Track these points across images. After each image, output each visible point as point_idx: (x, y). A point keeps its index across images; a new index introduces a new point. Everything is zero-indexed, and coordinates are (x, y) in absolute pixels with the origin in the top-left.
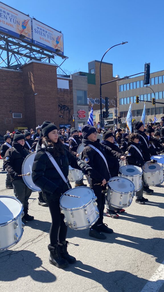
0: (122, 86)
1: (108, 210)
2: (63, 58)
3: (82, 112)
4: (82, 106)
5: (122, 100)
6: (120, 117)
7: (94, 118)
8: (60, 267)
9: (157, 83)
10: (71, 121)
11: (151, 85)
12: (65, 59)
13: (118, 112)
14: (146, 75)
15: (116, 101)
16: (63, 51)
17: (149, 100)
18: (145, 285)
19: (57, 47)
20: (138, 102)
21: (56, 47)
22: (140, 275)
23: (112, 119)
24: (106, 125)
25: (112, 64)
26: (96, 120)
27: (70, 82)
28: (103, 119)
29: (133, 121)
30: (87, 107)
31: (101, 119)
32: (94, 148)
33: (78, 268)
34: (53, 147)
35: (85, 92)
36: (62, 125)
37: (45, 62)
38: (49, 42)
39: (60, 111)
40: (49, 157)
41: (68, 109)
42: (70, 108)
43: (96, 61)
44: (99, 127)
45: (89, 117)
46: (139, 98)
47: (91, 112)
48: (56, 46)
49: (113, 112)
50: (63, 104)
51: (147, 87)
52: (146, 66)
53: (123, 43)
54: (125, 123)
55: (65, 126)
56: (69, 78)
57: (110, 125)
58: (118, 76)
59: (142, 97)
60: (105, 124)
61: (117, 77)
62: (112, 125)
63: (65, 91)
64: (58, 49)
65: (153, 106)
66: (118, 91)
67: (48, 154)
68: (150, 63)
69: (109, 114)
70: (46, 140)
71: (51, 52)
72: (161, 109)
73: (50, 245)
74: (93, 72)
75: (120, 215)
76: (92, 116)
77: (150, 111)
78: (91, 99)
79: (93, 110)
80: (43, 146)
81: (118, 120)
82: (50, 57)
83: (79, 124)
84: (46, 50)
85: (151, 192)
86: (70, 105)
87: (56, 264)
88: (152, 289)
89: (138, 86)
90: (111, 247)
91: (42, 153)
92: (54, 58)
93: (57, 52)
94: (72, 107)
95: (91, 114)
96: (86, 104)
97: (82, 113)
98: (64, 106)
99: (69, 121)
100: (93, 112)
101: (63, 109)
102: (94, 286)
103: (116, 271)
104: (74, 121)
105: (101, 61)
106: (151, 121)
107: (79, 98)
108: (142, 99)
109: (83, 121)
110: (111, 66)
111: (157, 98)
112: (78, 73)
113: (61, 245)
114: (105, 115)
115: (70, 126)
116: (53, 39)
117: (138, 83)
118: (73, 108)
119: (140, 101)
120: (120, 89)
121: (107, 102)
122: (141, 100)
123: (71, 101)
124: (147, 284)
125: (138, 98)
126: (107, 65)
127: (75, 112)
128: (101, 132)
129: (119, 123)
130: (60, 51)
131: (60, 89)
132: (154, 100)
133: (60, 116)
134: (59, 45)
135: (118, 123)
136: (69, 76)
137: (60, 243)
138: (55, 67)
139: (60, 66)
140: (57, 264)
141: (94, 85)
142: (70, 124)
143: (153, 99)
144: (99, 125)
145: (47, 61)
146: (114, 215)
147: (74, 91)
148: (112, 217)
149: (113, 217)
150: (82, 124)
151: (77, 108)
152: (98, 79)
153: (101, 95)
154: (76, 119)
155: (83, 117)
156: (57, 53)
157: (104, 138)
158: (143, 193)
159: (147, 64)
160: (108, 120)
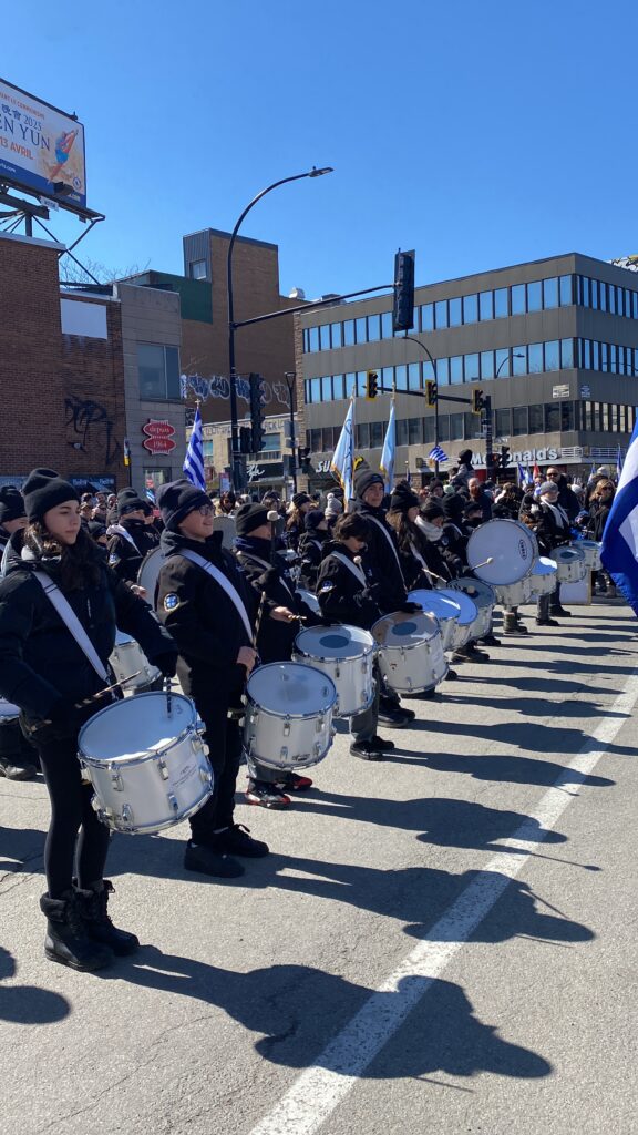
0: (314, 332)
1: (252, 780)
2: (83, 219)
3: (159, 430)
4: (159, 407)
5: (316, 384)
6: (307, 451)
7: (205, 454)
8: (84, 967)
9: (442, 323)
10: (114, 465)
11: (421, 330)
12: (93, 223)
13: (300, 429)
14: (401, 294)
15: (292, 390)
16: (83, 189)
17: (415, 386)
18: (365, 1003)
19: (59, 173)
20: (372, 393)
21: (55, 174)
22: (354, 976)
23: (277, 455)
24: (255, 478)
25: (275, 248)
26: (214, 459)
27: (113, 311)
28: (244, 459)
29: (355, 464)
30: (181, 408)
31: (236, 458)
32: (200, 561)
33: (145, 967)
34: (60, 558)
35: (172, 352)
36: (78, 478)
37: (9, 231)
38: (27, 153)
39: (72, 424)
40: (47, 591)
41: (104, 415)
42: (110, 411)
43: (213, 232)
44: (227, 486)
45: (190, 449)
46: (378, 381)
47: (194, 430)
48: (56, 171)
49: (282, 431)
50: (83, 398)
51: (406, 338)
52: (402, 262)
53: (316, 173)
54: (325, 471)
55: (95, 485)
56: (107, 298)
57: (271, 479)
58: (300, 291)
59: (388, 373)
60: (252, 474)
61: (293, 295)
62: (276, 479)
63: (91, 344)
64: (65, 182)
65: (429, 410)
66: (298, 350)
67: (44, 581)
68: (414, 251)
69: (263, 439)
70: (36, 536)
71: (37, 194)
72: (457, 422)
73: (47, 895)
74: (201, 275)
75: (293, 799)
76: (198, 445)
77: (420, 427)
78: (194, 379)
79: (200, 422)
80: (26, 554)
81: (301, 462)
82: (30, 212)
83: (147, 475)
84: (15, 185)
85: (405, 720)
86: (112, 399)
87: (70, 958)
88: (387, 1011)
89: (375, 336)
90: (259, 899)
91: (22, 578)
92: (47, 218)
93: (58, 196)
94: (120, 410)
95: (195, 435)
96: (175, 399)
97: (161, 434)
98: (88, 403)
99: (107, 463)
100: (200, 429)
101: (85, 414)
102: (198, 1015)
103: (275, 967)
104: (127, 463)
105: (232, 232)
106: (421, 464)
107: (148, 375)
108: (389, 384)
109: (166, 463)
110: (273, 252)
111: (443, 381)
112: (145, 277)
113: (87, 893)
114: (247, 443)
115: (112, 481)
116: (45, 143)
117: (374, 321)
118: (124, 414)
119: (383, 389)
120: (305, 341)
121: (254, 394)
122: (385, 386)
123: (117, 386)
124: (371, 999)
125: (372, 378)
126: (255, 249)
127: (132, 427)
128: (233, 507)
129: (305, 472)
130: (70, 190)
131: (73, 337)
132: (432, 386)
133: (72, 444)
134: (68, 168)
135: (299, 471)
136: (107, 289)
137: (82, 887)
138: (52, 254)
139: (73, 246)
140: (74, 958)
141: (208, 325)
142: (114, 477)
143: (429, 384)
144: (228, 480)
145: (21, 230)
146: (272, 798)
147: (126, 345)
148: (265, 806)
149: (269, 805)
150: (161, 475)
151: (139, 411)
152: (220, 301)
153: (232, 364)
154: (136, 456)
155: (164, 449)
156: (62, 199)
157: (243, 530)
158: (379, 723)
159: (403, 255)
160: (261, 462)
